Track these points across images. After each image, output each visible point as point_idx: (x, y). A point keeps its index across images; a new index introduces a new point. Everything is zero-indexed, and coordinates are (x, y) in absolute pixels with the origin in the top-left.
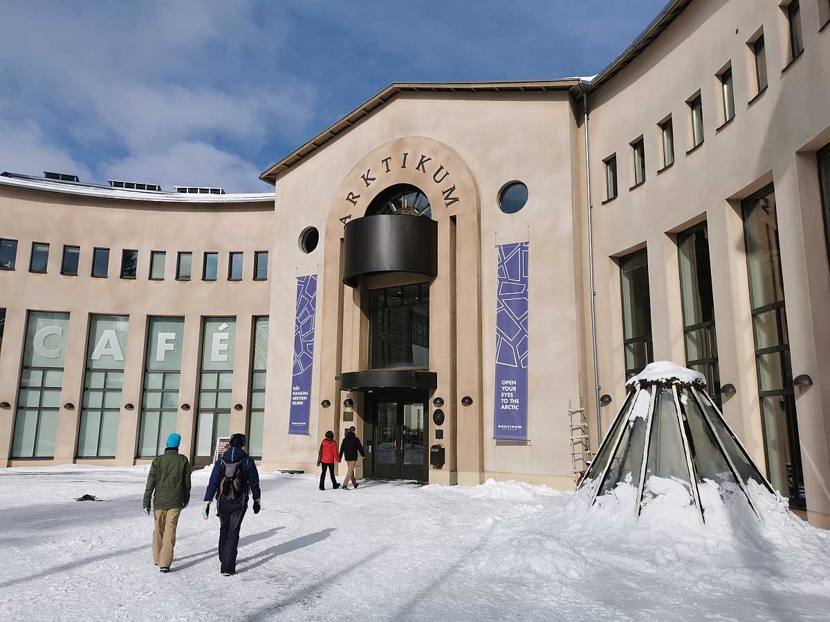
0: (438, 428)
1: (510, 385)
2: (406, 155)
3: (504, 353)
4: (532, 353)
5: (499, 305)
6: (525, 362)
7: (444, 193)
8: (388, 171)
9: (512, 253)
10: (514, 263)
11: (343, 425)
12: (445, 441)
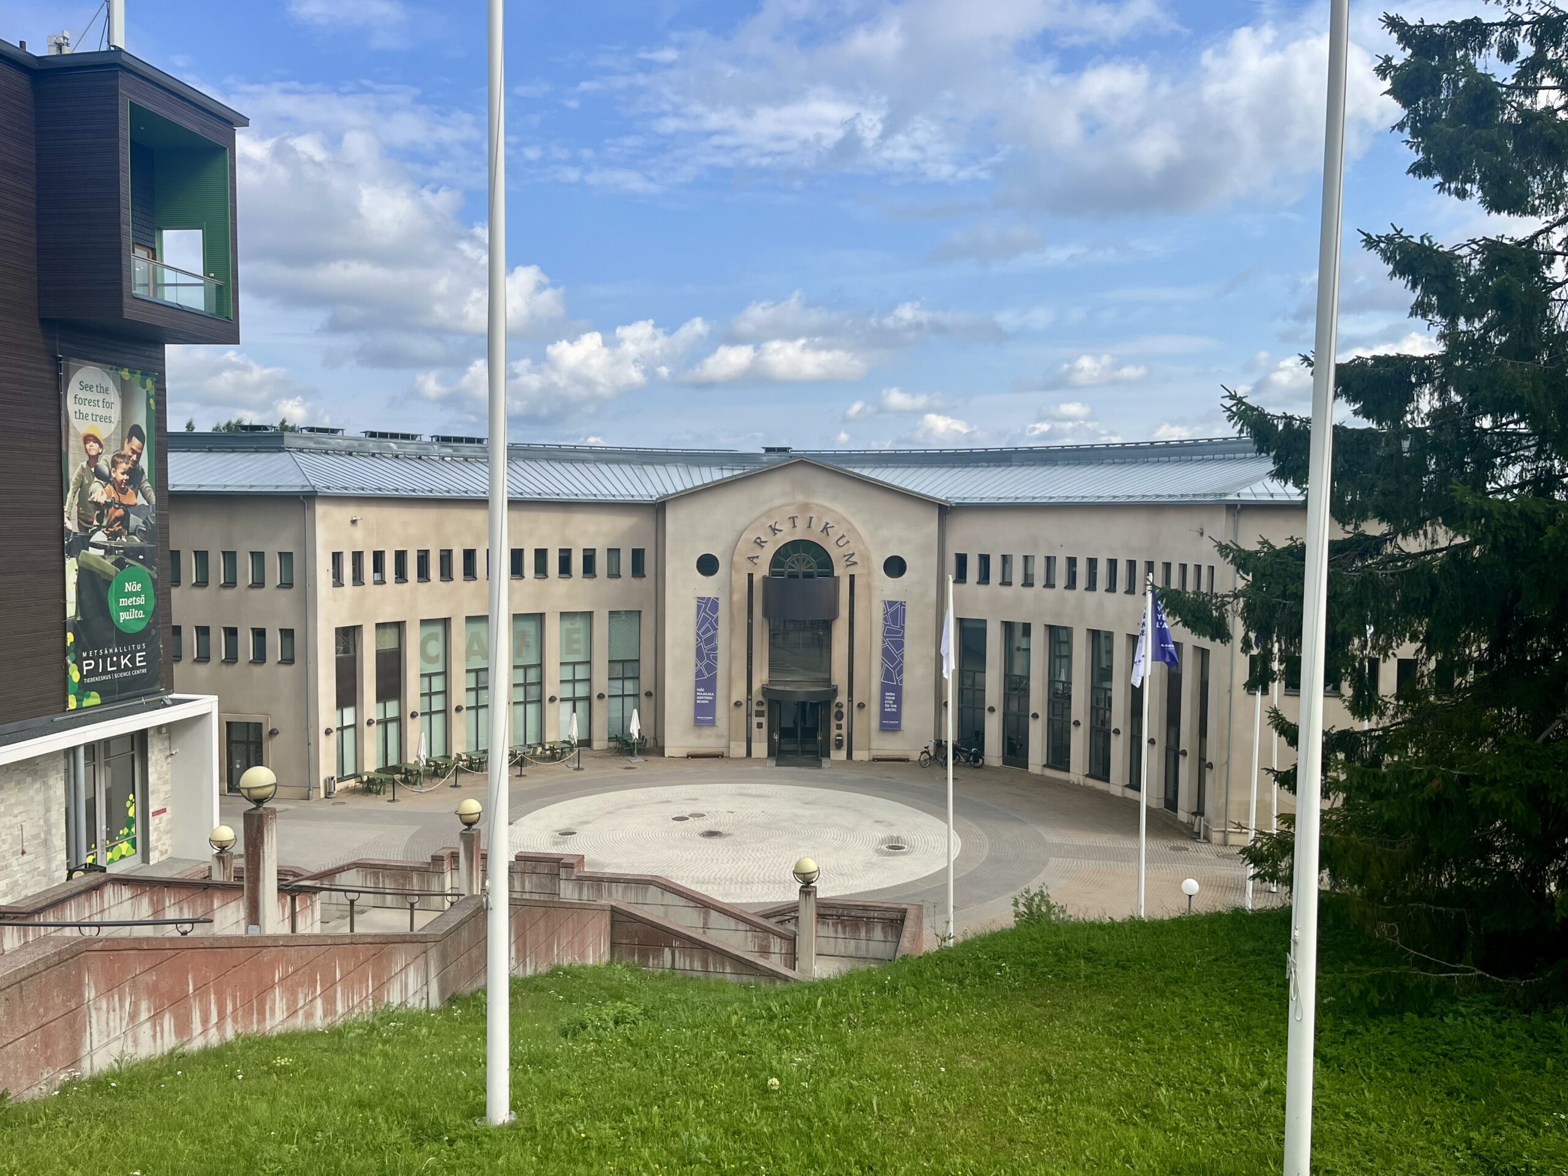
0: (838, 723)
1: (890, 696)
2: (811, 518)
3: (887, 675)
4: (906, 676)
5: (884, 642)
6: (901, 681)
7: (845, 556)
8: (794, 526)
9: (894, 608)
10: (895, 614)
11: (755, 720)
12: (844, 732)
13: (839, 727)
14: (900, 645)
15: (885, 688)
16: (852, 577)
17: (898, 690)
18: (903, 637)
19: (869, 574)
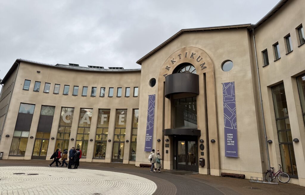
0: (202, 151)
2: (186, 53)
3: (227, 123)
6: (236, 127)
7: (201, 65)
8: (180, 58)
9: (228, 86)
10: (229, 89)
12: (205, 157)
13: (202, 154)
14: (233, 106)
15: (227, 131)
16: (205, 74)
17: (235, 132)
18: (234, 101)
19: (214, 71)
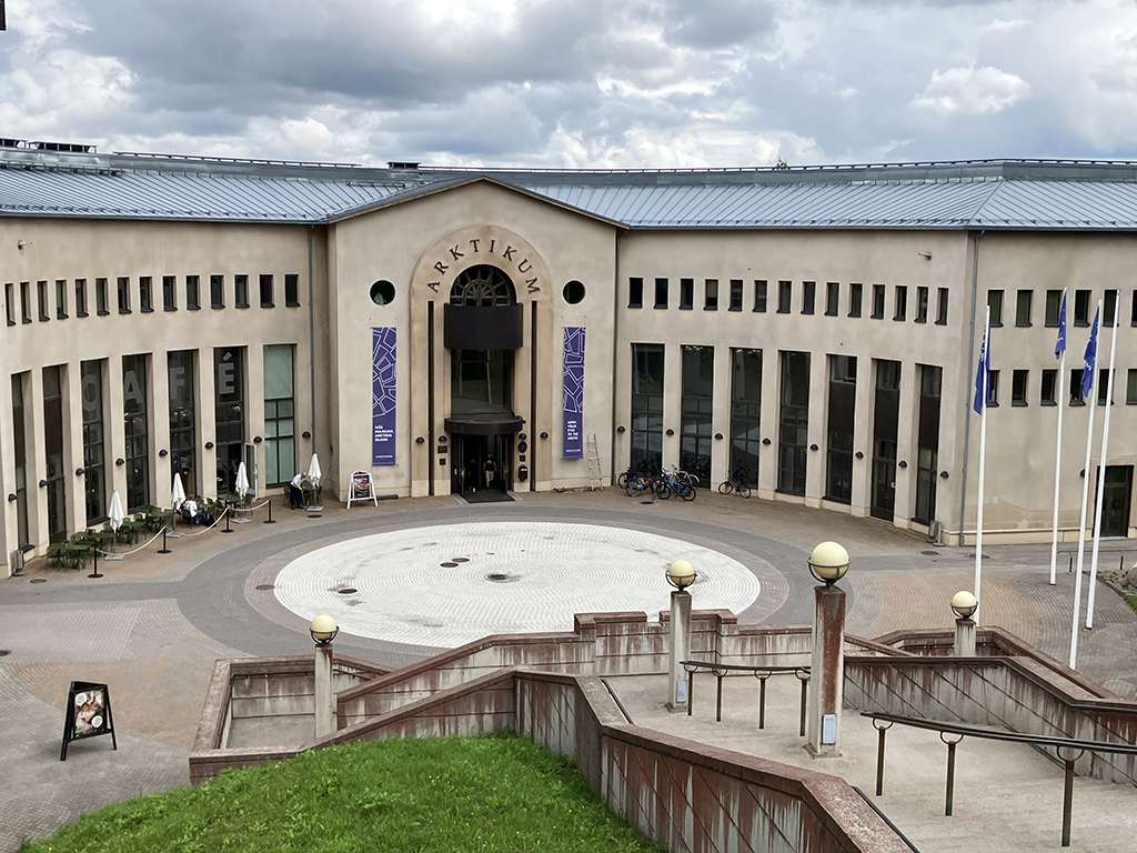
0: (521, 454)
1: (572, 424)
2: (493, 241)
3: (569, 403)
4: (585, 402)
5: (564, 370)
6: (582, 409)
7: (528, 282)
8: (476, 251)
9: (574, 335)
10: (575, 341)
11: (437, 457)
12: (527, 463)
13: (523, 459)
14: (579, 372)
15: (567, 417)
16: (534, 303)
17: (578, 417)
18: (582, 364)
19: (552, 300)
